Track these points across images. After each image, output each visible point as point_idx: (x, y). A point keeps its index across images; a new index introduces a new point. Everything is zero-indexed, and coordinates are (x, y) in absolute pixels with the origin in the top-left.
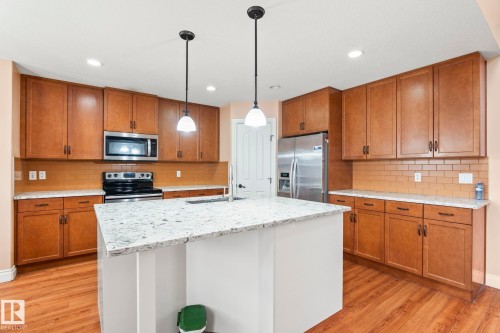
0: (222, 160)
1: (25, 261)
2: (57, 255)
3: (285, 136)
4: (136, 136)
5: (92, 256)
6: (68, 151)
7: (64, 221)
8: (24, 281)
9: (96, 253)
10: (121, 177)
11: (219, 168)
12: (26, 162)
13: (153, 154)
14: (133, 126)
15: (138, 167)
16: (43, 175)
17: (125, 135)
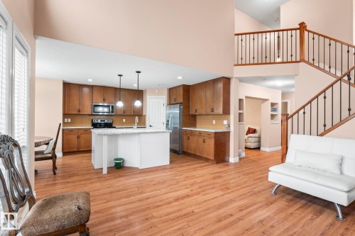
0: (144, 114)
1: (66, 151)
2: (76, 150)
3: (170, 104)
4: (106, 104)
5: (90, 151)
6: (79, 111)
7: (78, 137)
8: (65, 157)
9: (91, 151)
10: (99, 121)
11: (143, 118)
12: (65, 115)
13: (112, 112)
14: (104, 100)
15: (106, 117)
16: (69, 120)
17: (101, 104)
